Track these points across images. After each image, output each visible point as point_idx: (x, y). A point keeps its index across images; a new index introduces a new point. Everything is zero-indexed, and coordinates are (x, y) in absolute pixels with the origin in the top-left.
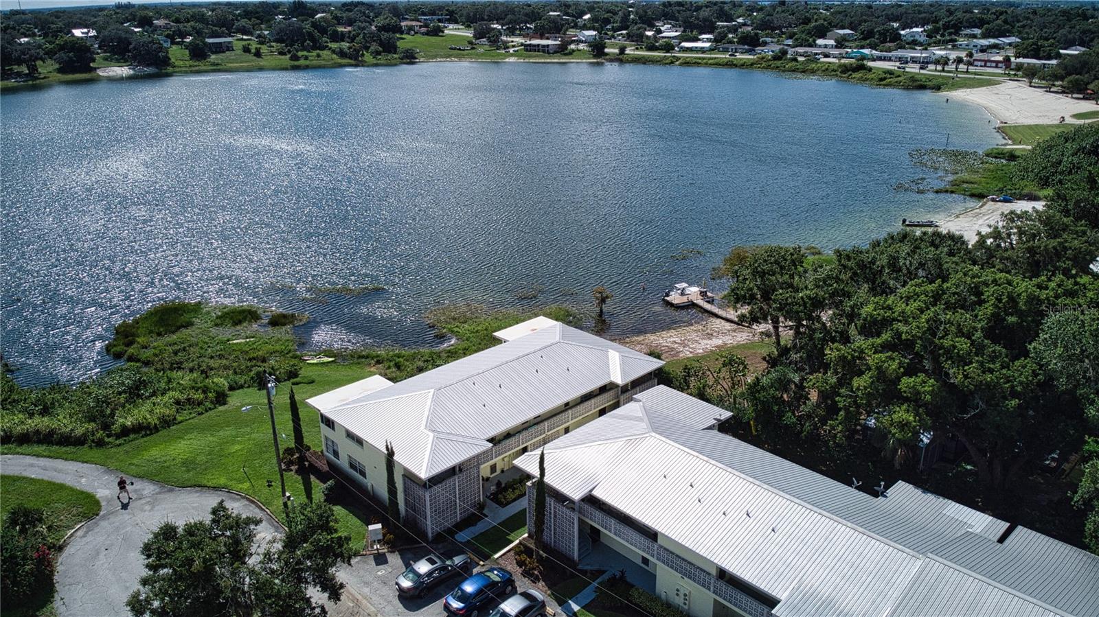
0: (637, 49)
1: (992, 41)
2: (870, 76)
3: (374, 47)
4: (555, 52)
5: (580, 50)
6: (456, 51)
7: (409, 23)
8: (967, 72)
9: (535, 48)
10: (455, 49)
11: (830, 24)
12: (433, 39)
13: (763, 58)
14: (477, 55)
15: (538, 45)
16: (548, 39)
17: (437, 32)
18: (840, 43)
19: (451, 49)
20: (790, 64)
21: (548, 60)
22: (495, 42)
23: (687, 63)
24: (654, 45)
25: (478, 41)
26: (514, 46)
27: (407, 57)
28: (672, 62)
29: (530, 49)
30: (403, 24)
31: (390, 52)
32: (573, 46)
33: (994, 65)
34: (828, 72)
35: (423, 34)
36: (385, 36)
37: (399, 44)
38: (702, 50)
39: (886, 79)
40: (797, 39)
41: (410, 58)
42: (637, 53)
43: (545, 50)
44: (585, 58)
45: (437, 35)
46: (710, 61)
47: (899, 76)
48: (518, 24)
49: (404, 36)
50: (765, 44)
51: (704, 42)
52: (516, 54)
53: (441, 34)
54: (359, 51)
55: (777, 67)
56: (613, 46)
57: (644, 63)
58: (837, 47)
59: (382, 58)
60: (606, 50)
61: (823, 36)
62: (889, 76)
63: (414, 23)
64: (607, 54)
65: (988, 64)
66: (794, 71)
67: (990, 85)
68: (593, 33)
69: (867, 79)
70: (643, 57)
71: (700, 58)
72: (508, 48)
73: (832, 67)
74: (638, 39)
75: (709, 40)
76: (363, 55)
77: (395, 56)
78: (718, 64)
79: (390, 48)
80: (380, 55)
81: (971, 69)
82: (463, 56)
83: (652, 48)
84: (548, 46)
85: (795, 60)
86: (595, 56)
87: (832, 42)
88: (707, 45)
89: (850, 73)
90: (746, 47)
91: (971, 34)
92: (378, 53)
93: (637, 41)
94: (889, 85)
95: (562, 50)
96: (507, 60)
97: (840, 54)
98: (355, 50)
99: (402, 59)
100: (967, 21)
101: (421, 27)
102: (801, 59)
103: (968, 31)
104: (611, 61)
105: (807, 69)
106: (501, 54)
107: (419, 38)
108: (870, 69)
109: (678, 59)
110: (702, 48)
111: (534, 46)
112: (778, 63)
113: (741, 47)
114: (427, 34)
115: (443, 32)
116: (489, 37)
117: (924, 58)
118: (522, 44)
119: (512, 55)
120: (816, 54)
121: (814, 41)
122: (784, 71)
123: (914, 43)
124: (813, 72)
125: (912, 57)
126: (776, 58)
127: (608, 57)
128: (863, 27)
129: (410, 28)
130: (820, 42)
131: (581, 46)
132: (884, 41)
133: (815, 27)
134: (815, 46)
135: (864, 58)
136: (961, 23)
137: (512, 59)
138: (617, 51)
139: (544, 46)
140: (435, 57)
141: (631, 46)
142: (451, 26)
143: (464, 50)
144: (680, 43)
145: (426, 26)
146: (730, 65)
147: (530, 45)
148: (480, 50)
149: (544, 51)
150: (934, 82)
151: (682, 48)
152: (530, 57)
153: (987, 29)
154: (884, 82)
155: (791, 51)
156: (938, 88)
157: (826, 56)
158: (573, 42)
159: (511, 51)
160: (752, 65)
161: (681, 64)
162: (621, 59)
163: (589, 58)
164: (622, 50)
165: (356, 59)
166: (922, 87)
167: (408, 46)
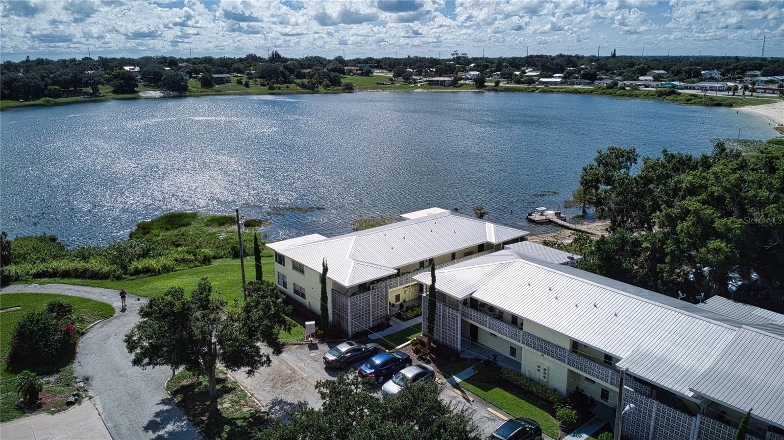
0: (508, 83)
1: (769, 78)
2: (679, 98)
3: (326, 81)
4: (450, 85)
5: (467, 84)
6: (380, 85)
7: (350, 68)
8: (752, 96)
9: (436, 83)
10: (380, 84)
11: (649, 67)
12: (365, 78)
13: (599, 88)
14: (395, 87)
15: (438, 81)
16: (444, 77)
17: (368, 73)
18: (657, 78)
19: (377, 84)
20: (619, 92)
21: (445, 91)
22: (408, 79)
23: (544, 91)
24: (520, 80)
25: (396, 79)
26: (420, 82)
27: (347, 89)
28: (533, 91)
30: (346, 68)
31: (336, 86)
32: (462, 82)
33: (771, 91)
34: (647, 96)
35: (359, 75)
36: (332, 74)
37: (342, 80)
38: (555, 83)
39: (690, 100)
40: (624, 76)
41: (349, 89)
42: (507, 85)
43: (443, 84)
44: (472, 89)
45: (368, 76)
46: (561, 90)
47: (701, 98)
48: (424, 68)
49: (346, 76)
50: (601, 79)
51: (557, 78)
52: (422, 87)
53: (371, 75)
54: (315, 84)
55: (611, 93)
56: (490, 81)
57: (513, 92)
58: (654, 81)
59: (331, 89)
60: (486, 84)
61: (644, 75)
62: (693, 98)
63: (353, 68)
64: (486, 86)
65: (767, 91)
66: (623, 96)
67: (769, 103)
68: (477, 73)
69: (677, 100)
70: (512, 88)
71: (553, 88)
72: (417, 83)
73: (651, 93)
74: (509, 77)
75: (559, 77)
76: (318, 87)
77: (339, 88)
78: (566, 92)
79: (335, 82)
81: (754, 94)
82: (386, 88)
83: (519, 82)
84: (444, 81)
85: (624, 88)
86: (477, 88)
87: (651, 78)
88: (559, 80)
89: (664, 96)
90: (587, 81)
91: (753, 75)
92: (328, 86)
93: (508, 78)
94: (694, 103)
95: (454, 84)
96: (416, 91)
97: (657, 85)
98: (312, 83)
99: (344, 90)
100: (751, 65)
101: (357, 70)
102: (627, 88)
103: (751, 73)
104: (489, 90)
105: (633, 94)
106: (411, 87)
107: (356, 77)
108: (680, 94)
109: (537, 89)
110: (555, 82)
111: (435, 81)
112: (611, 91)
113: (584, 81)
114: (362, 75)
115: (372, 73)
116: (404, 76)
117: (719, 87)
118: (426, 81)
119: (419, 88)
120: (639, 85)
121: (638, 77)
122: (615, 96)
123: (712, 79)
124: (637, 96)
125: (711, 87)
126: (609, 87)
127: (487, 88)
128: (673, 68)
129: (351, 71)
130: (641, 78)
131: (468, 82)
132: (689, 77)
133: (638, 69)
134: (639, 80)
135: (674, 86)
136: (746, 67)
137: (419, 90)
138: (493, 84)
139: (442, 81)
140: (366, 89)
141: (503, 81)
142: (378, 71)
143: (386, 85)
144: (539, 79)
145: (361, 70)
146: (576, 92)
147: (432, 81)
148: (398, 84)
149: (441, 85)
150: (727, 102)
151: (540, 82)
152: (432, 88)
153: (765, 70)
154: (690, 102)
155: (620, 84)
156: (731, 105)
157: (646, 86)
158: (462, 79)
159: (419, 85)
160: (591, 92)
161: (539, 92)
162: (496, 89)
163: (474, 89)
164: (497, 83)
165: (313, 90)
166: (719, 105)
167: (348, 81)
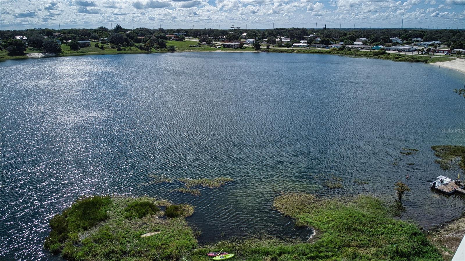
0: (274, 46)
1: (430, 42)
2: (390, 57)
3: (156, 45)
4: (237, 48)
5: (248, 47)
6: (192, 47)
7: (170, 36)
8: (434, 55)
9: (229, 46)
12: (181, 42)
13: (334, 50)
14: (202, 49)
16: (232, 42)
17: (182, 39)
18: (365, 43)
19: (190, 46)
20: (348, 52)
21: (235, 51)
22: (209, 43)
23: (299, 52)
24: (281, 45)
25: (201, 43)
26: (218, 46)
27: (171, 50)
28: (292, 52)
29: (226, 46)
30: (167, 36)
31: (163, 48)
32: (245, 45)
33: (442, 52)
34: (367, 55)
35: (176, 40)
36: (160, 40)
37: (167, 44)
38: (303, 47)
39: (397, 58)
40: (345, 42)
42: (274, 48)
43: (233, 47)
44: (253, 50)
45: (182, 41)
46: (310, 51)
48: (218, 36)
49: (168, 41)
50: (331, 44)
51: (303, 43)
52: (220, 49)
53: (184, 40)
54: (149, 47)
55: (342, 53)
56: (263, 45)
57: (280, 52)
58: (363, 45)
60: (261, 47)
61: (355, 41)
62: (399, 56)
63: (172, 36)
64: (261, 49)
65: (440, 52)
66: (351, 55)
68: (253, 40)
70: (278, 50)
71: (304, 50)
72: (216, 46)
73: (368, 53)
74: (274, 43)
75: (305, 43)
76: (151, 48)
77: (165, 49)
78: (314, 52)
79: (162, 46)
80: (159, 49)
82: (196, 49)
84: (234, 45)
85: (350, 50)
86: (256, 50)
87: (361, 43)
89: (379, 55)
90: (324, 45)
93: (272, 43)
95: (241, 47)
96: (216, 51)
97: (368, 48)
98: (147, 46)
99: (169, 50)
101: (175, 37)
102: (352, 50)
104: (264, 51)
105: (357, 54)
106: (213, 49)
107: (174, 42)
108: (389, 54)
109: (294, 50)
113: (322, 45)
114: (178, 40)
116: (207, 42)
117: (409, 49)
118: (222, 45)
119: (218, 49)
120: (357, 48)
121: (353, 42)
122: (346, 55)
123: (397, 44)
124: (360, 55)
125: (403, 49)
126: (340, 49)
129: (170, 38)
130: (355, 43)
132: (386, 43)
135: (382, 49)
137: (218, 51)
138: (266, 47)
139: (232, 45)
140: (184, 50)
141: (271, 45)
142: (188, 37)
143: (196, 47)
144: (293, 44)
145: (177, 37)
146: (320, 52)
148: (204, 47)
150: (422, 59)
151: (294, 46)
152: (226, 50)
155: (346, 47)
156: (426, 62)
157: (362, 49)
158: (245, 43)
160: (330, 52)
161: (297, 52)
162: (267, 51)
164: (268, 47)
165: (148, 50)
167: (171, 45)
